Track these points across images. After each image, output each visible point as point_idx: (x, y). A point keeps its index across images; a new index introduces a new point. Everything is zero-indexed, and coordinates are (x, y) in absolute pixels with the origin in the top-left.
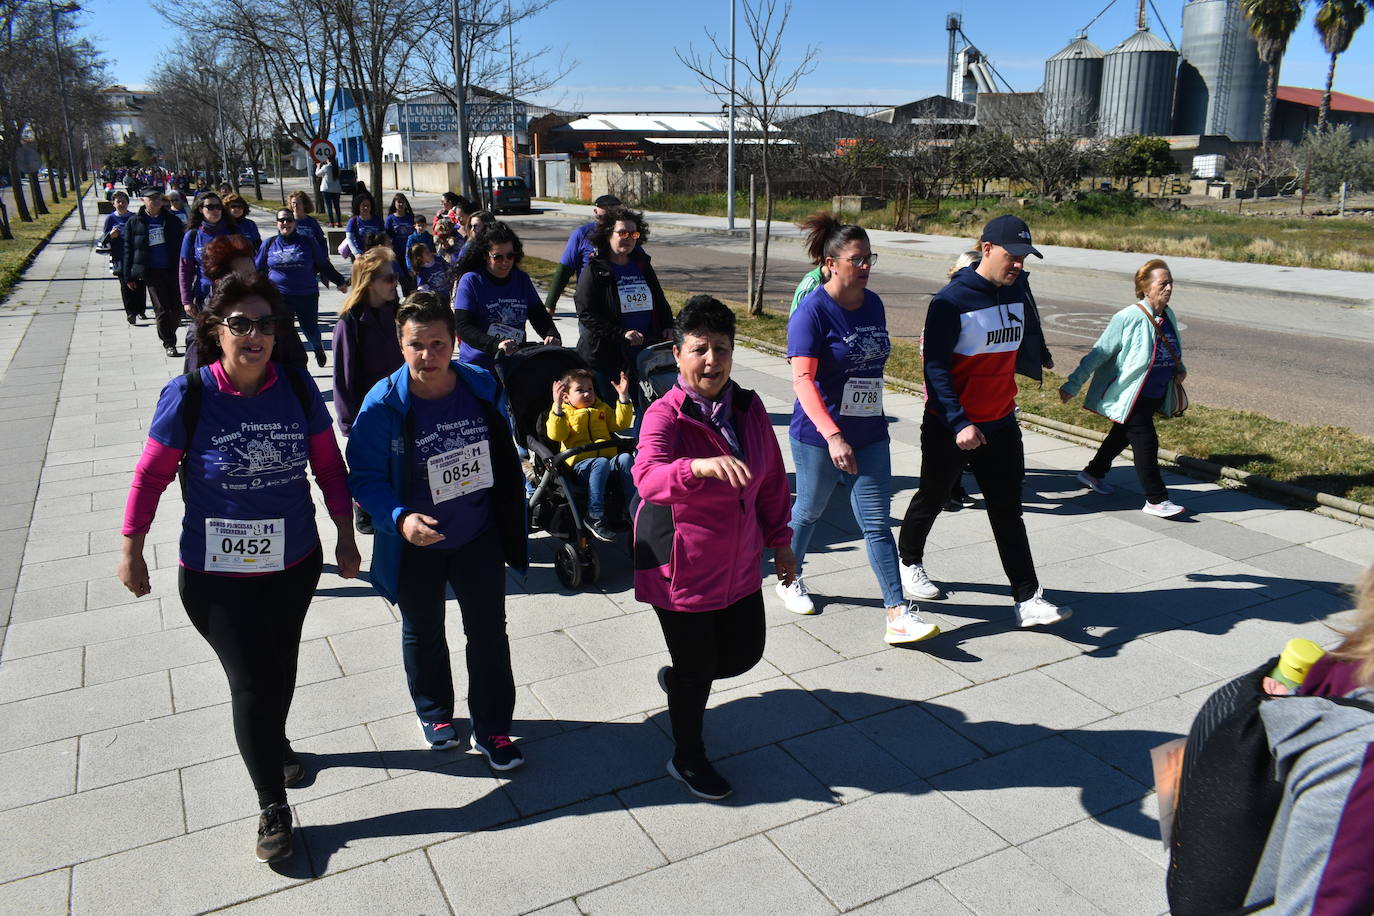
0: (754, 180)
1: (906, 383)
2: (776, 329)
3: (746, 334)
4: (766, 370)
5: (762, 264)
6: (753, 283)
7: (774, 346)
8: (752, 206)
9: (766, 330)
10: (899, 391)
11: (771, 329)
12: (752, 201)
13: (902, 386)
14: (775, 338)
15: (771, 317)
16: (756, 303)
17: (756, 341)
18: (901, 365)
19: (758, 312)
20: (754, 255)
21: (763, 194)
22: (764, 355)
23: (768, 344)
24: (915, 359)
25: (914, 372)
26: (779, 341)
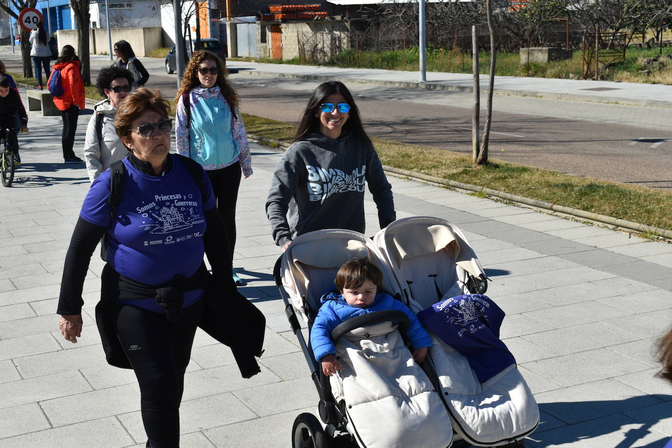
0: (476, 31)
1: (660, 231)
2: (506, 178)
3: (475, 184)
4: (507, 220)
5: (487, 114)
6: (478, 132)
7: (509, 196)
8: (474, 56)
9: (495, 179)
10: (653, 240)
11: (500, 178)
12: (474, 52)
13: (655, 234)
14: (508, 186)
15: (497, 166)
16: (481, 153)
17: (489, 190)
18: (649, 212)
19: (484, 161)
20: (478, 105)
21: (488, 49)
22: (499, 204)
23: (502, 194)
24: (661, 205)
25: (664, 219)
26: (513, 190)
